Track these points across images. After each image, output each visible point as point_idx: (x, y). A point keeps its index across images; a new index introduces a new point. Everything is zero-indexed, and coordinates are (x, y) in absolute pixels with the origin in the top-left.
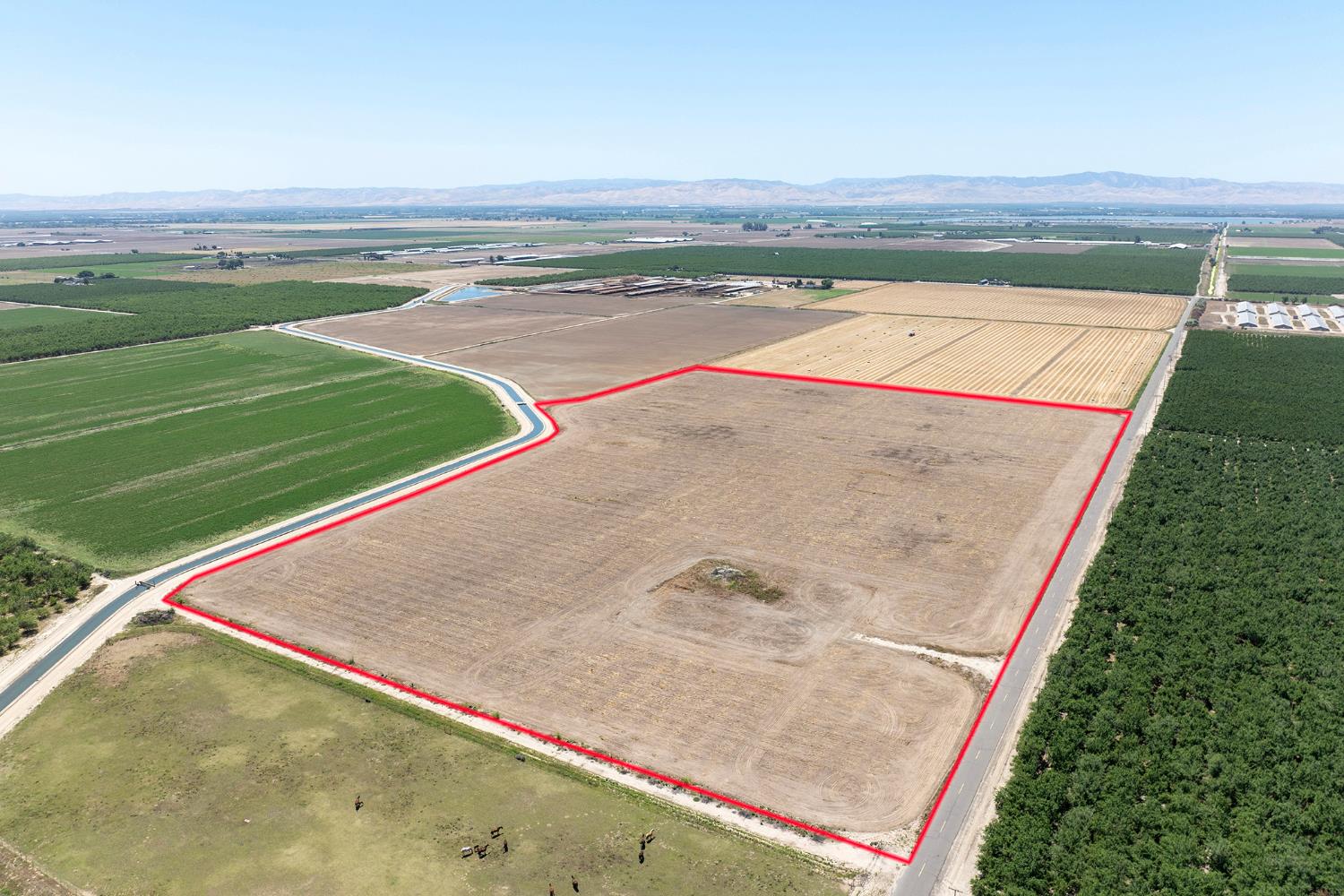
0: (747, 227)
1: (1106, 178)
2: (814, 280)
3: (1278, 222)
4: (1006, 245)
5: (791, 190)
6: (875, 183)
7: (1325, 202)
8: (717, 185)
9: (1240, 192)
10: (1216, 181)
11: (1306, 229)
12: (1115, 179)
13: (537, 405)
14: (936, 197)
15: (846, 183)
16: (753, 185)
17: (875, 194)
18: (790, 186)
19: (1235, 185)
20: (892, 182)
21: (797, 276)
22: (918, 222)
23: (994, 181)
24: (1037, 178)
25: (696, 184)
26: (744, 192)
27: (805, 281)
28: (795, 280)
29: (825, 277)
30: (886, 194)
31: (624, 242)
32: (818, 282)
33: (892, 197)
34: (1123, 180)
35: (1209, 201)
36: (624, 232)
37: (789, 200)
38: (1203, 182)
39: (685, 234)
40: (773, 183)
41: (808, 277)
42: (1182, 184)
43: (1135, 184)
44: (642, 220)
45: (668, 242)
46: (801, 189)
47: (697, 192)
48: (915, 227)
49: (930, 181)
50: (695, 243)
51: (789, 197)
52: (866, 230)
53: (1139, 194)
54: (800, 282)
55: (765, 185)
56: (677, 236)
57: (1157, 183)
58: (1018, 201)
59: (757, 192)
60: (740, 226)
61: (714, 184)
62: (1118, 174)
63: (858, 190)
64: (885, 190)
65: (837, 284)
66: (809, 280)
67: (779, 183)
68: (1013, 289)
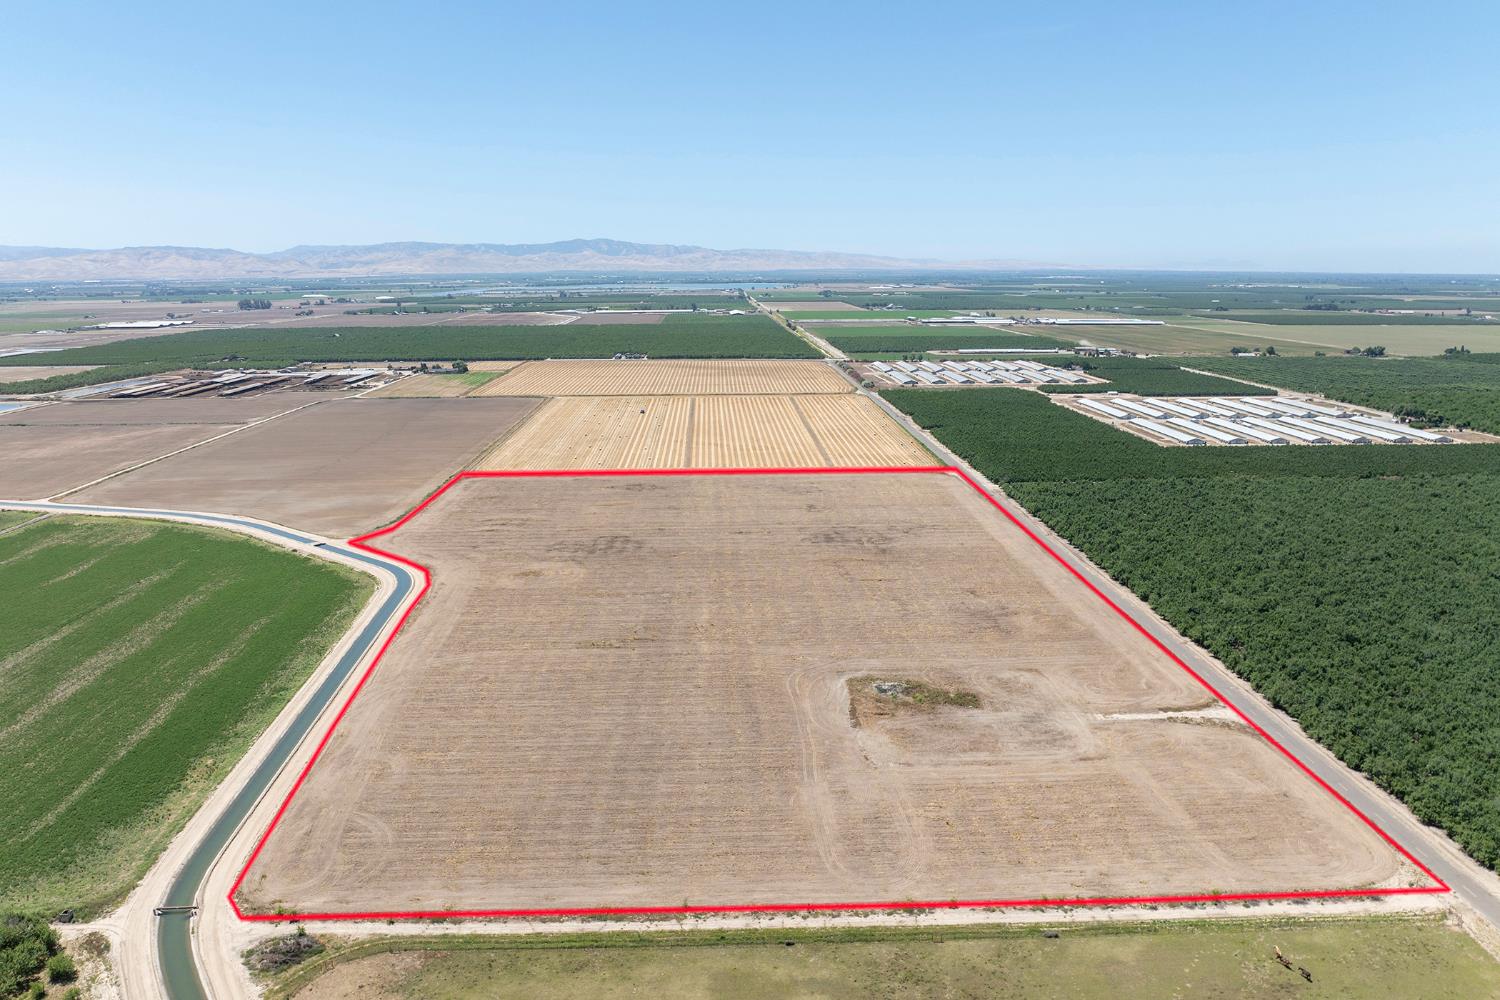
0: (245, 305)
1: (594, 245)
2: (440, 364)
3: (780, 287)
4: (574, 318)
5: (248, 260)
6: (348, 251)
7: (791, 268)
8: (148, 253)
9: (721, 259)
10: (697, 249)
11: (813, 293)
12: (605, 247)
13: (351, 543)
14: (427, 267)
15: (314, 251)
16: (197, 254)
17: (352, 264)
18: (247, 256)
19: (716, 252)
20: (369, 249)
21: (419, 360)
22: (446, 294)
23: (483, 248)
24: (528, 245)
25: (116, 252)
26: (186, 263)
27: (429, 364)
28: (418, 365)
29: (456, 360)
30: (367, 263)
31: (98, 328)
32: (448, 366)
33: (374, 267)
34: (613, 248)
35: (697, 268)
36: (76, 315)
37: (249, 272)
38: (687, 250)
39: (171, 316)
40: (221, 251)
41: (432, 360)
42: (670, 251)
43: (624, 252)
44: (63, 299)
45: (161, 326)
46: (261, 258)
47: (121, 264)
48: (443, 301)
49: (415, 249)
50: (197, 328)
51: (248, 268)
52: (395, 304)
53: (632, 262)
54: (424, 367)
55: (215, 254)
56: (161, 319)
57: (645, 250)
58: (516, 271)
59: (204, 263)
60: (235, 304)
61: (144, 253)
62: (608, 242)
63: (331, 259)
64: (365, 258)
65: (472, 366)
66: (434, 363)
67: (229, 251)
68: (652, 362)
